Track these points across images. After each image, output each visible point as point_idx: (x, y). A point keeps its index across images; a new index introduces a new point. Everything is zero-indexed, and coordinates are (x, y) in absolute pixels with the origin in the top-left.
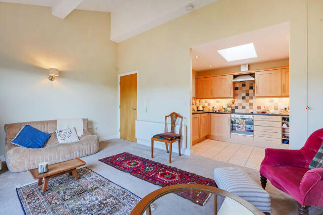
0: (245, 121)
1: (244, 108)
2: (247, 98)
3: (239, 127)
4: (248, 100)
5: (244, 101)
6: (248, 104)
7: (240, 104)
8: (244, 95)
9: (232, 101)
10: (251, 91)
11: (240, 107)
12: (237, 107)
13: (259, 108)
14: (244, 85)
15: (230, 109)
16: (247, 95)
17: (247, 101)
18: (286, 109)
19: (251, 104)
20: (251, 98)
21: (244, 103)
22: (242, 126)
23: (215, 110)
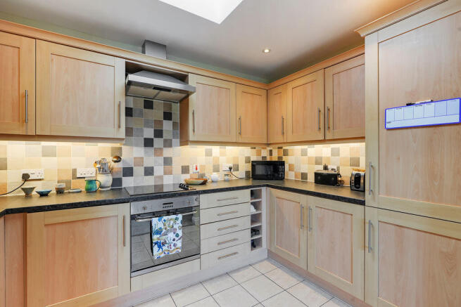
0: (180, 216)
1: (149, 171)
2: (158, 142)
3: (163, 244)
4: (161, 149)
5: (150, 150)
6: (161, 160)
7: (139, 161)
8: (149, 133)
9: (113, 149)
10: (167, 126)
11: (139, 171)
12: (128, 172)
13: (185, 170)
14: (149, 104)
15: (105, 180)
16: (159, 134)
17: (158, 152)
18: (230, 169)
19: (168, 161)
20: (168, 144)
21: (150, 159)
22: (171, 235)
23: (39, 187)
